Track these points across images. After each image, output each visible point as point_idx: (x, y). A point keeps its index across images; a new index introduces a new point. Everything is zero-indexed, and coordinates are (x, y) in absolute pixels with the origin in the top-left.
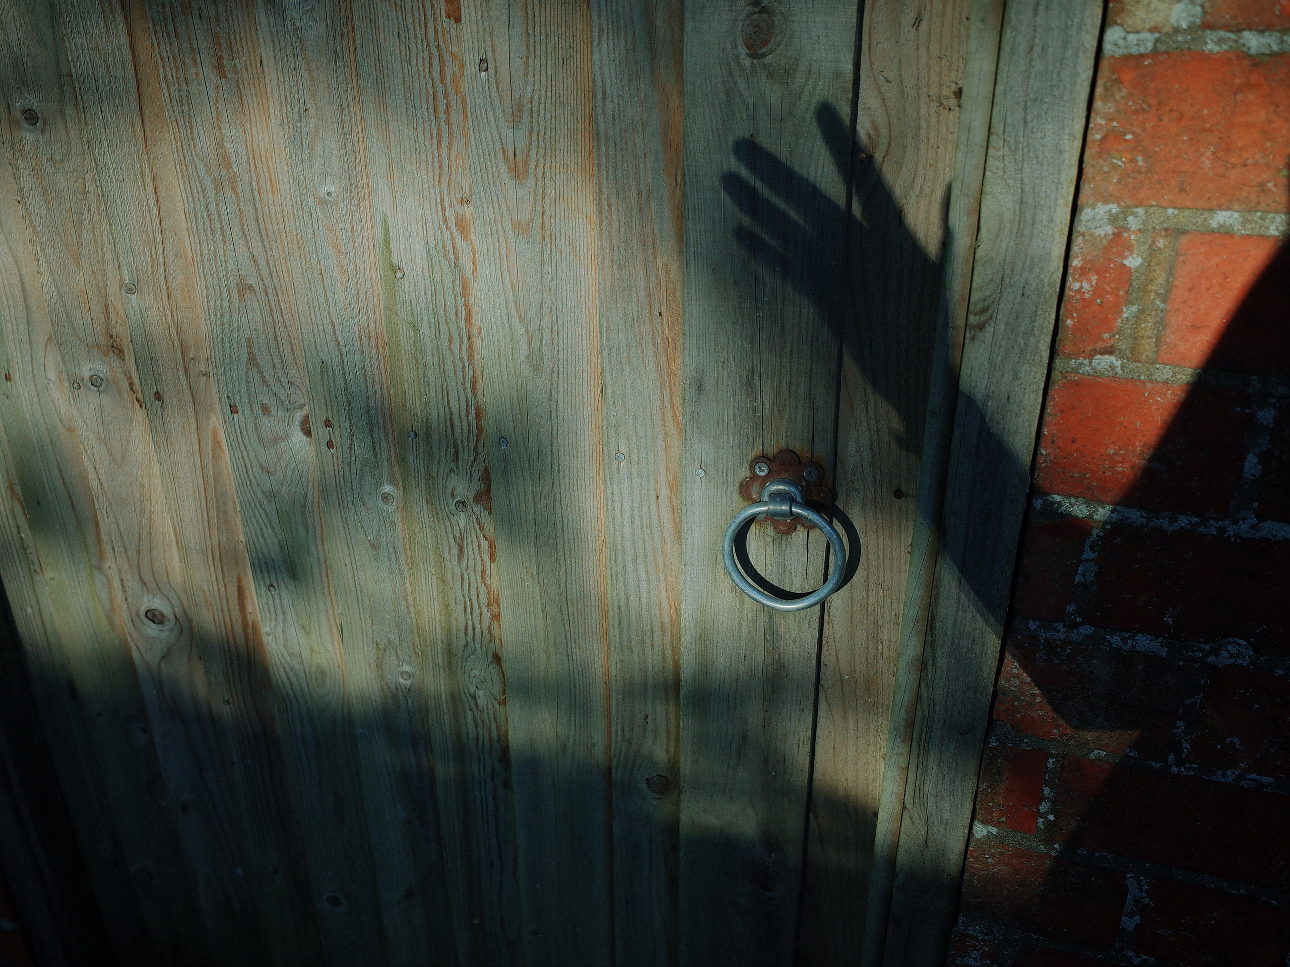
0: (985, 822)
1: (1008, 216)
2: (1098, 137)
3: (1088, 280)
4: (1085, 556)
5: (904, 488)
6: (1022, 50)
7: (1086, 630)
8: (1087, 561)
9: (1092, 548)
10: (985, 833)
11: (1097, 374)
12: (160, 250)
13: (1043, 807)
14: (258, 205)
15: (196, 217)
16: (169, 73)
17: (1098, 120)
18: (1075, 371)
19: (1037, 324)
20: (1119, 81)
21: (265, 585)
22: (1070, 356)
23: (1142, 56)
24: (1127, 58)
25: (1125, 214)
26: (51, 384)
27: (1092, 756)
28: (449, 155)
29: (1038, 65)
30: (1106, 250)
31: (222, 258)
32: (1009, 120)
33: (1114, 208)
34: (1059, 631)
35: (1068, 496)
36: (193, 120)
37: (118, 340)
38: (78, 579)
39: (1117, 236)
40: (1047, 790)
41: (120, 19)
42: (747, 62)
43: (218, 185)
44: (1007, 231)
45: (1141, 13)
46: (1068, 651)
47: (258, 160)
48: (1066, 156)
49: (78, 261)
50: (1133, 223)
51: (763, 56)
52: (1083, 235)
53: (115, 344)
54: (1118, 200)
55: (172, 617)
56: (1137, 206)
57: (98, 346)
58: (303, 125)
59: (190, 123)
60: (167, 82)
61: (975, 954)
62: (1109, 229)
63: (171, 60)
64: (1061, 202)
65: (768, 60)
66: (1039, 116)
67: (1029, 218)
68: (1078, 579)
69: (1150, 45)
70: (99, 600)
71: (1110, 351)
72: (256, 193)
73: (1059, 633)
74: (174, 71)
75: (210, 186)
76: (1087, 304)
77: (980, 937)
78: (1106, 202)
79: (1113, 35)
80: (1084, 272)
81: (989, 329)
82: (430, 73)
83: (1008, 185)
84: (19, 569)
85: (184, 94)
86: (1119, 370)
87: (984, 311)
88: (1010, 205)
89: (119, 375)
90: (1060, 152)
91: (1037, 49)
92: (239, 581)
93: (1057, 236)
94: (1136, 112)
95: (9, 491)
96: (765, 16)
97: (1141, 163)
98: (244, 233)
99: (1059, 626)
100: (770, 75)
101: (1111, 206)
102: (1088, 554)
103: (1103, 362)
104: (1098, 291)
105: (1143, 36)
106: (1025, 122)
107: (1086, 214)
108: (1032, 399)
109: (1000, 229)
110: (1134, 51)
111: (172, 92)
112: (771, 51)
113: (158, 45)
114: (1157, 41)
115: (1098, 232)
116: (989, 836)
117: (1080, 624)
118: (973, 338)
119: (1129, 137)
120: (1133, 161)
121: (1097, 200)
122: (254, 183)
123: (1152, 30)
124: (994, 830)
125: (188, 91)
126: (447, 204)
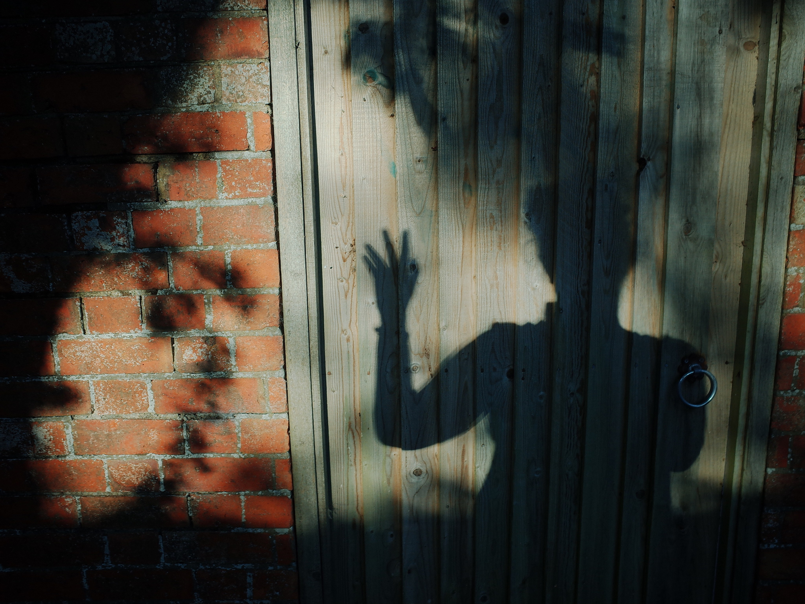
0: (772, 467)
1: (769, 273)
2: (791, 250)
3: (791, 288)
4: (795, 368)
5: (728, 361)
6: (771, 230)
7: (797, 391)
8: (796, 369)
9: (797, 365)
10: (771, 471)
11: (795, 313)
12: (459, 313)
13: (789, 456)
14: (505, 293)
15: (482, 298)
16: (482, 249)
17: (791, 246)
18: (789, 313)
19: (778, 301)
20: (795, 237)
21: (481, 444)
22: (787, 309)
23: (800, 230)
24: (797, 231)
25: (799, 269)
26: (387, 374)
27: (802, 434)
28: (581, 270)
29: (775, 234)
30: (795, 279)
31: (489, 313)
32: (768, 248)
33: (796, 268)
34: (789, 393)
35: (789, 350)
36: (487, 264)
37: (428, 350)
38: (378, 462)
39: (798, 275)
40: (790, 450)
41: (461, 232)
42: (684, 237)
43: (492, 286)
44: (769, 276)
45: (799, 220)
46: (793, 399)
47: (507, 277)
48: (783, 256)
49: (418, 321)
50: (801, 271)
51: (689, 235)
52: (790, 275)
53: (426, 352)
54: (797, 266)
55: (425, 471)
56: (801, 267)
57: (419, 354)
58: (531, 264)
59: (486, 265)
60: (480, 252)
61: (771, 521)
62: (795, 274)
63: (483, 244)
64: (782, 268)
65: (690, 236)
66: (775, 246)
67: (774, 272)
68: (794, 375)
69: (802, 228)
70: (386, 472)
71: (797, 306)
72: (505, 288)
73: (790, 393)
74: (484, 248)
75: (489, 287)
76: (791, 294)
77: (773, 513)
78: (794, 267)
79: (793, 226)
80: (790, 285)
81: (765, 304)
82: (578, 245)
83: (768, 264)
84: (342, 465)
85: (486, 256)
86: (800, 311)
87: (763, 299)
88: (769, 270)
89: (425, 365)
90: (781, 255)
91: (774, 230)
92: (464, 447)
93: (782, 277)
94: (800, 243)
95: (348, 427)
96: (690, 224)
97: (801, 256)
98: (498, 303)
99: (789, 391)
100: (691, 241)
101: (795, 268)
102: (796, 367)
103: (796, 309)
104: (794, 290)
105: (800, 225)
106: (772, 248)
107: (789, 270)
108: (777, 323)
109: (767, 276)
110: (798, 229)
111: (482, 256)
112: (691, 234)
113: (480, 240)
114: (803, 227)
115: (793, 274)
116: (773, 472)
117: (795, 390)
118: (761, 307)
119: (798, 250)
120: (800, 256)
121: (792, 266)
122: (505, 285)
123: (802, 224)
124: (774, 470)
125: (487, 255)
126: (579, 286)
